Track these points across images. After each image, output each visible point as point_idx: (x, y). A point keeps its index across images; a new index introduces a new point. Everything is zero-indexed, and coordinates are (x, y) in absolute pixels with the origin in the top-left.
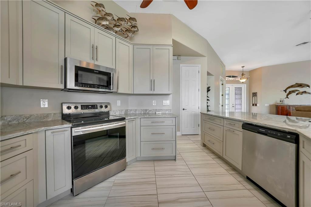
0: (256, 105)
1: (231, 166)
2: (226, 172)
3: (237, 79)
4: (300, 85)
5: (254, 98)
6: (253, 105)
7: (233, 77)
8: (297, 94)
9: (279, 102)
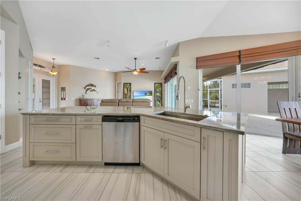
0: (65, 99)
1: (86, 165)
2: (88, 173)
3: (45, 70)
4: (92, 85)
5: (62, 92)
6: (62, 99)
7: (40, 66)
8: (91, 91)
9: (81, 97)
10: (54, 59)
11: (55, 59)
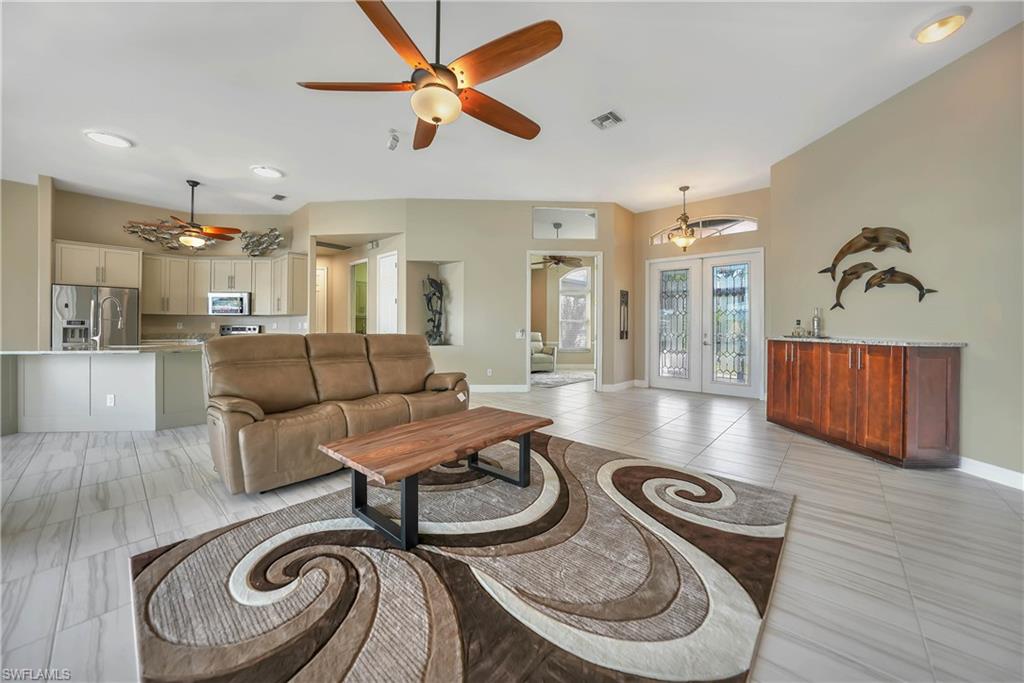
10: (684, 189)
11: (688, 188)
